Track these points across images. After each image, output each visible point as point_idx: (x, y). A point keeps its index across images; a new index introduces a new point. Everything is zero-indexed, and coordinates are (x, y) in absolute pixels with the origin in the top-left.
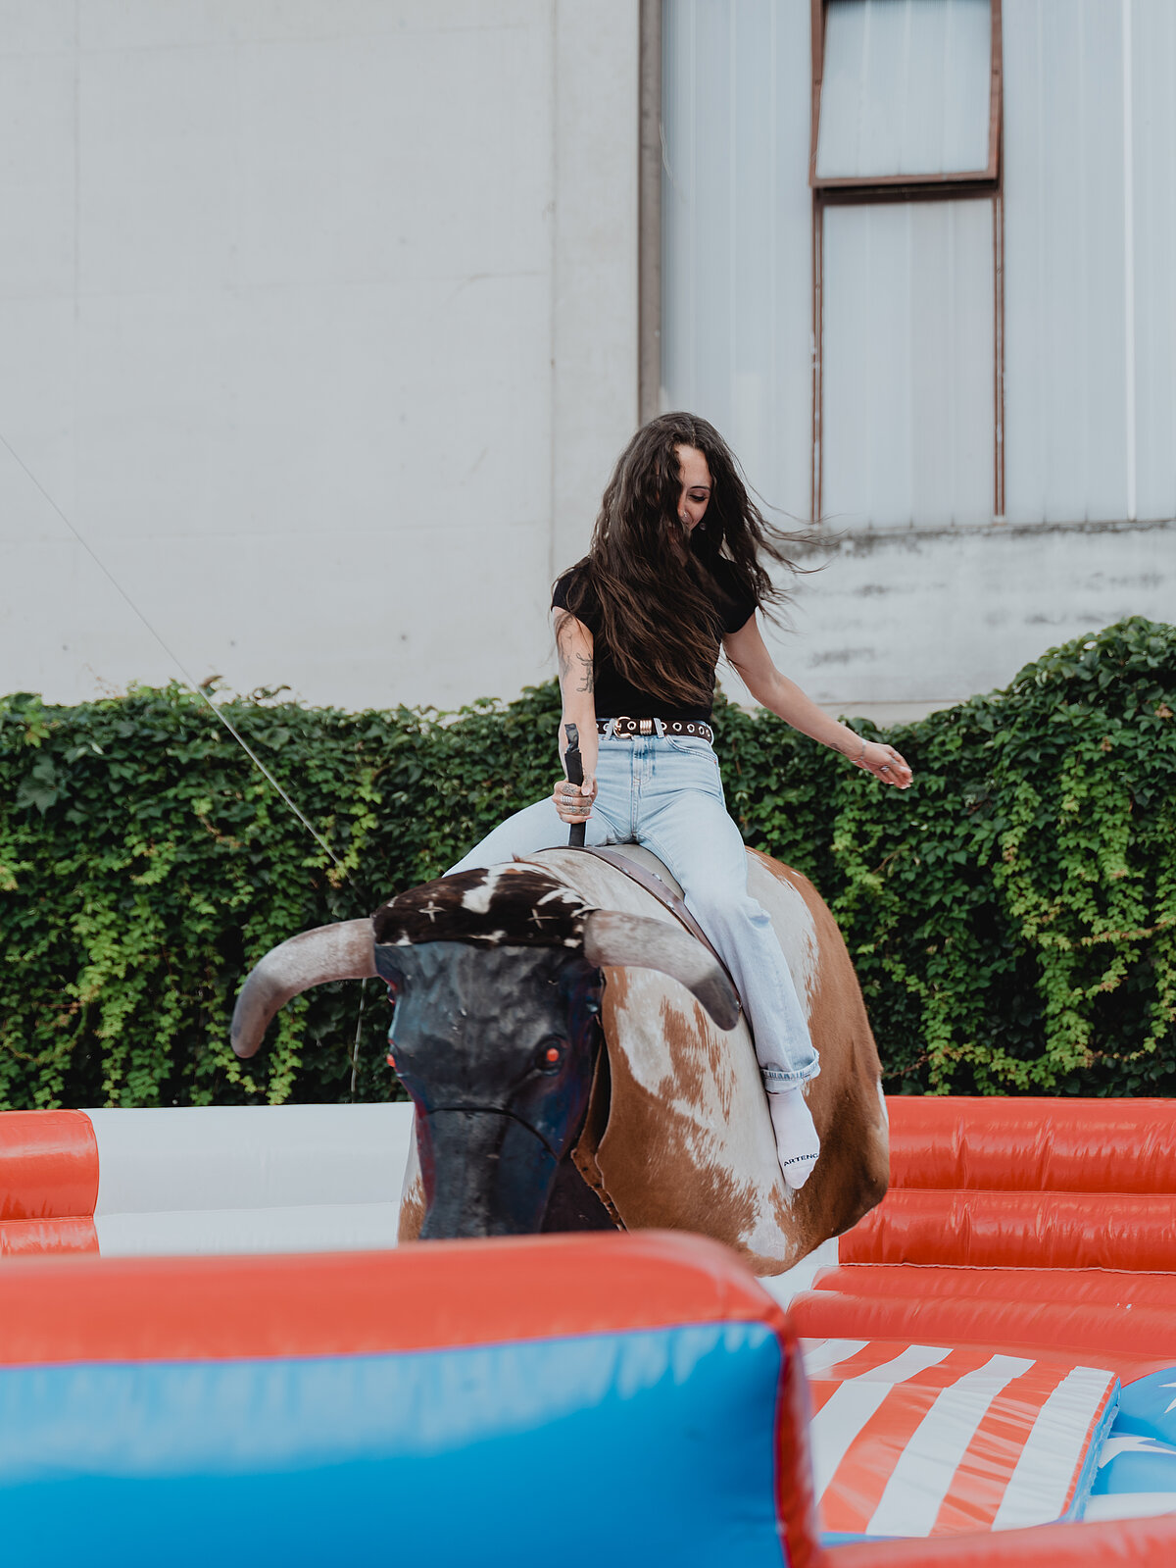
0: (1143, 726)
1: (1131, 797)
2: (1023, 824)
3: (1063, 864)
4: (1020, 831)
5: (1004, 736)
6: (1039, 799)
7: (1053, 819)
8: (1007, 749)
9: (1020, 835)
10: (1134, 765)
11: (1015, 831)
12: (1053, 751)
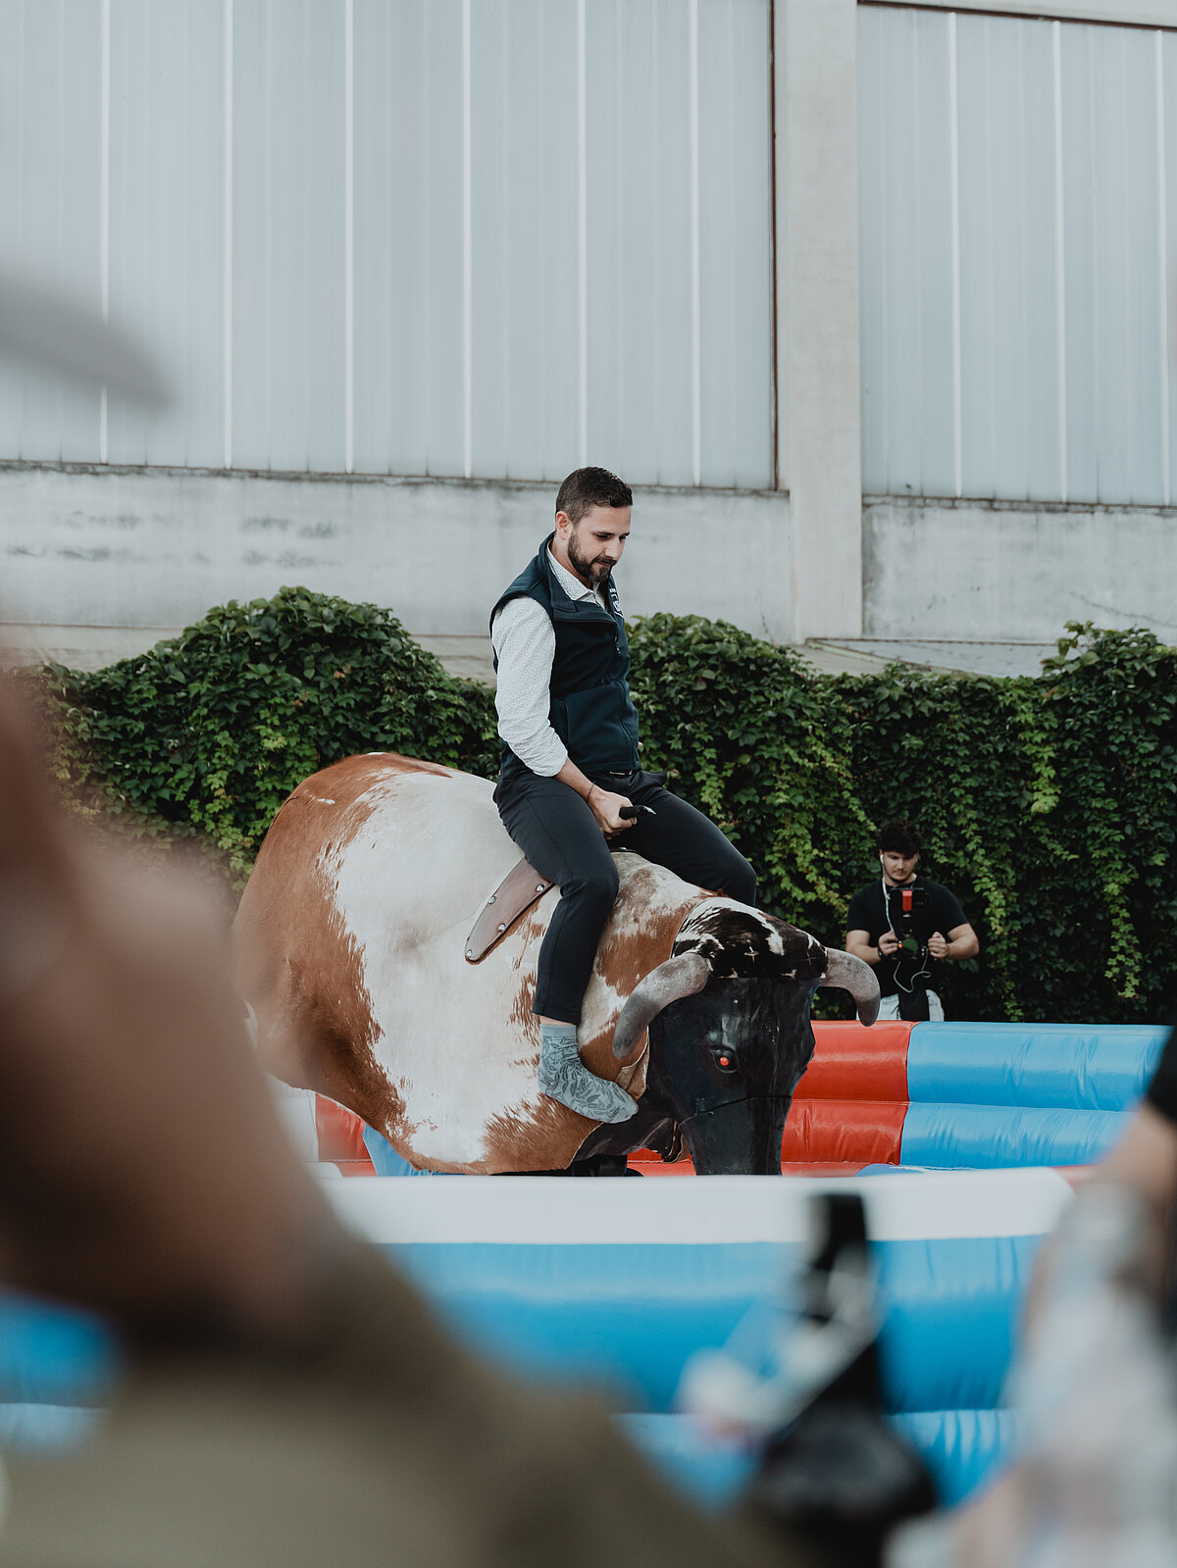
0: (323, 685)
1: (318, 748)
2: (225, 767)
3: (261, 806)
4: (225, 774)
5: (195, 688)
6: (238, 746)
7: (251, 765)
8: (203, 700)
9: (225, 778)
10: (319, 718)
11: (219, 774)
12: (247, 703)
